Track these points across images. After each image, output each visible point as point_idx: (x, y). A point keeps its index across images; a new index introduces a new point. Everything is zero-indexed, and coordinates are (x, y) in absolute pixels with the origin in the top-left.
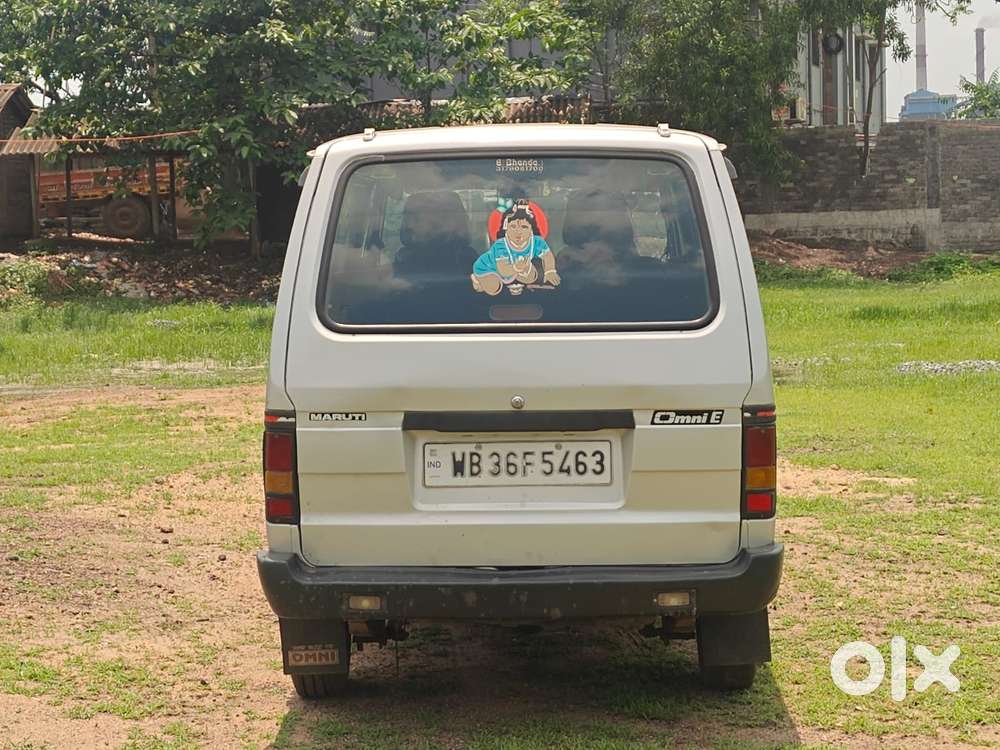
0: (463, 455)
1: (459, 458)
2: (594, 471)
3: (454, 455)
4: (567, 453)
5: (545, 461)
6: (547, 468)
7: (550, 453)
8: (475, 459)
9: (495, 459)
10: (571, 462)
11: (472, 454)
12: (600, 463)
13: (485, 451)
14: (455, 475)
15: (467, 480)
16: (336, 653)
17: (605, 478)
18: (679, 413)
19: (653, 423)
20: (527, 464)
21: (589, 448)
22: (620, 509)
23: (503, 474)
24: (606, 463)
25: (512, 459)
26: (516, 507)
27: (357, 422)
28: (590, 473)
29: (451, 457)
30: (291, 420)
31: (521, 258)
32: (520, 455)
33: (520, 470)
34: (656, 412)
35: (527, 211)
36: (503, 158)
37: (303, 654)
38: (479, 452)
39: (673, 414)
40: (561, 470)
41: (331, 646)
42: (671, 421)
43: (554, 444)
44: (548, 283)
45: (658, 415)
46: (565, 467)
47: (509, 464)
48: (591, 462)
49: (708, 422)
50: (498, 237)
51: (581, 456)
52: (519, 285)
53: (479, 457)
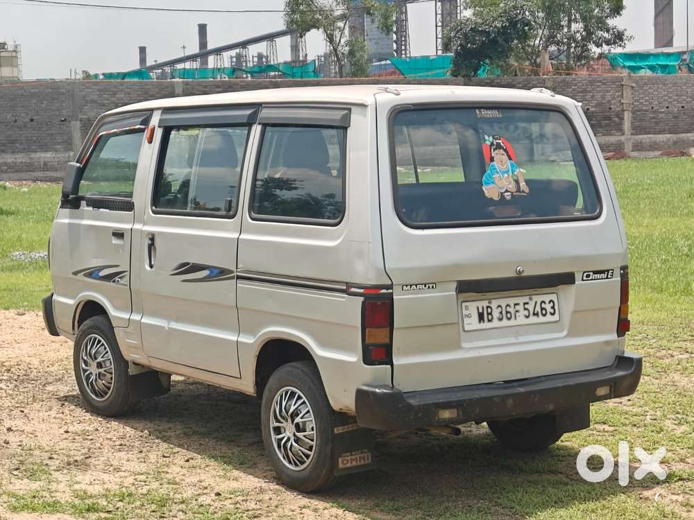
0: (483, 308)
1: (481, 311)
2: (551, 313)
3: (478, 308)
4: (536, 303)
5: (525, 309)
6: (526, 313)
7: (527, 303)
8: (489, 310)
9: (500, 309)
10: (538, 308)
11: (488, 307)
12: (553, 308)
13: (494, 304)
14: (480, 322)
15: (486, 325)
16: (369, 454)
17: (556, 317)
18: (595, 272)
19: (583, 280)
20: (517, 311)
21: (547, 298)
22: (565, 337)
23: (505, 320)
24: (556, 307)
25: (508, 309)
26: (513, 340)
27: (431, 290)
28: (548, 315)
29: (476, 310)
30: (390, 291)
31: (506, 175)
32: (512, 305)
33: (513, 316)
34: (584, 273)
35: (502, 144)
36: (480, 108)
37: (349, 458)
38: (491, 305)
39: (591, 274)
40: (534, 314)
41: (366, 451)
42: (591, 278)
43: (528, 297)
44: (523, 192)
45: (585, 274)
46: (536, 312)
47: (507, 312)
48: (548, 307)
49: (607, 278)
50: (491, 162)
51: (543, 305)
52: (509, 193)
53: (491, 308)
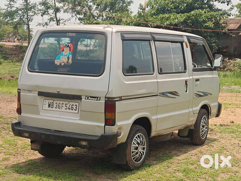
0: (51, 103)
1: (50, 103)
2: (75, 109)
3: (49, 102)
4: (70, 105)
5: (66, 106)
6: (66, 107)
7: (67, 104)
8: (53, 104)
9: (56, 104)
10: (71, 107)
11: (52, 103)
12: (76, 108)
13: (55, 102)
14: (48, 107)
15: (50, 109)
16: (39, 146)
17: (77, 111)
18: (91, 97)
19: (85, 99)
20: (62, 106)
21: (75, 104)
22: (79, 119)
23: (58, 108)
25: (60, 105)
26: (58, 116)
27: (30, 92)
28: (74, 110)
30: (20, 91)
31: (65, 57)
32: (61, 104)
34: (86, 96)
35: (70, 45)
37: (34, 145)
38: (54, 102)
39: (90, 97)
40: (68, 109)
41: (38, 145)
42: (89, 99)
43: (68, 102)
44: (69, 63)
45: (87, 97)
46: (69, 108)
47: (59, 106)
48: (74, 107)
49: (97, 100)
50: (62, 51)
51: (73, 106)
52: (64, 63)
53: (53, 103)
